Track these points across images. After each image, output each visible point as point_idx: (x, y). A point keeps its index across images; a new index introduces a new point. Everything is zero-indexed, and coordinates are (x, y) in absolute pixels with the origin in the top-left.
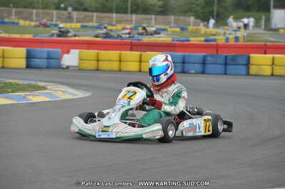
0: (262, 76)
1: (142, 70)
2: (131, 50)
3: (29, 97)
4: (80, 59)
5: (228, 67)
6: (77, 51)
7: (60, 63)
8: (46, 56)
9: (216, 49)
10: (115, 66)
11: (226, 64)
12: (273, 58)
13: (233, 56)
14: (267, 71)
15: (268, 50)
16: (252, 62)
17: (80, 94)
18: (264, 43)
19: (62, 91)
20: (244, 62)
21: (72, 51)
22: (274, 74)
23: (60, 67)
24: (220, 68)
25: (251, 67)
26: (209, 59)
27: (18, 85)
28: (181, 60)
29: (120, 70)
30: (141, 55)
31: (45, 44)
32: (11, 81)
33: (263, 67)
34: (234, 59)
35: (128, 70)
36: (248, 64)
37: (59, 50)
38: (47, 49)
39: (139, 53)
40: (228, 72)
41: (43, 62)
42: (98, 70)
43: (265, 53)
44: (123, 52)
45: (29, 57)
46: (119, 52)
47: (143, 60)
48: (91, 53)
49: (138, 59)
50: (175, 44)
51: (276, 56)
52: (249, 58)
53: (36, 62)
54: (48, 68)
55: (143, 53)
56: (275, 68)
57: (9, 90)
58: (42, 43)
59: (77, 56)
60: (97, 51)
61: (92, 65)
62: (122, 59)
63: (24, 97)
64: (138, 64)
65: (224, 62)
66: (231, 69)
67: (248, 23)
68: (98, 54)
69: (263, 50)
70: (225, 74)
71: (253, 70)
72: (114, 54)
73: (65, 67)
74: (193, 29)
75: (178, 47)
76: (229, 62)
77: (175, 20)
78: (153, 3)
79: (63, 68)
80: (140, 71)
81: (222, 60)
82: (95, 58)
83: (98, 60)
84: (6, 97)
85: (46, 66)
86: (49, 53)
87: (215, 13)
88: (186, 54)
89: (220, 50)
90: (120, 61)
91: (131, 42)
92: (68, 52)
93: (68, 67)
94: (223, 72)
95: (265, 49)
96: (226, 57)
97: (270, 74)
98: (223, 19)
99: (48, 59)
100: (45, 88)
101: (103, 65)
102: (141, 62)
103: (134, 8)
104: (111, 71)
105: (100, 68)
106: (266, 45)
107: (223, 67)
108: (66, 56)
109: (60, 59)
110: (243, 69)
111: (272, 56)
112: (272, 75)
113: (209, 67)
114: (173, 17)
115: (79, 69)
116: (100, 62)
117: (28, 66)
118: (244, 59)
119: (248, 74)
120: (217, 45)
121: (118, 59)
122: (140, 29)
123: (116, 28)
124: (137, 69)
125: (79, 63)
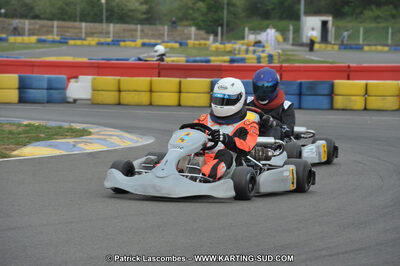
0: (351, 110)
1: (183, 103)
2: (159, 76)
3: (79, 145)
4: (94, 90)
5: (304, 98)
6: (89, 78)
7: (65, 94)
8: (45, 86)
10: (144, 98)
11: (300, 94)
12: (366, 85)
13: (311, 83)
14: (359, 103)
15: (352, 74)
16: (337, 90)
17: (140, 140)
18: (345, 65)
20: (326, 92)
21: (80, 77)
22: (369, 106)
23: (64, 101)
25: (336, 98)
27: (46, 128)
29: (151, 104)
30: (180, 82)
31: (35, 69)
32: (32, 122)
33: (353, 98)
34: (312, 87)
35: (161, 104)
36: (331, 94)
37: (64, 77)
38: (47, 76)
39: (177, 80)
40: (304, 105)
41: (42, 94)
42: (119, 104)
43: (348, 79)
44: (154, 79)
45: (23, 87)
46: (149, 79)
47: (183, 90)
48: (110, 81)
49: (176, 89)
50: (221, 66)
51: (370, 82)
52: (332, 85)
53: (32, 93)
54: (48, 102)
55: (182, 80)
56: (369, 99)
57: (42, 135)
58: (32, 66)
59: (90, 84)
60: (118, 78)
61: (111, 97)
62: (154, 89)
63: (74, 146)
64: (176, 95)
65: (297, 92)
66: (307, 100)
68: (119, 81)
69: (346, 74)
70: (300, 108)
71: (339, 102)
72: (142, 82)
73: (71, 100)
76: (304, 91)
77: (168, 30)
79: (68, 102)
80: (179, 105)
81: (294, 89)
82: (116, 88)
83: (119, 91)
84: (50, 146)
85: (45, 99)
86: (49, 80)
90: (151, 91)
91: (159, 64)
92: (76, 77)
93: (75, 101)
94: (297, 105)
95: (349, 73)
96: (301, 83)
97: (363, 107)
99: (49, 88)
100: (90, 133)
101: (127, 98)
102: (180, 92)
104: (139, 106)
105: (122, 101)
106: (349, 67)
107: (296, 98)
109: (65, 89)
110: (325, 101)
112: (365, 109)
114: (166, 27)
116: (123, 94)
117: (22, 100)
118: (327, 86)
119: (332, 108)
120: (281, 67)
121: (149, 89)
122: (122, 44)
123: (88, 43)
124: (175, 102)
125: (92, 94)
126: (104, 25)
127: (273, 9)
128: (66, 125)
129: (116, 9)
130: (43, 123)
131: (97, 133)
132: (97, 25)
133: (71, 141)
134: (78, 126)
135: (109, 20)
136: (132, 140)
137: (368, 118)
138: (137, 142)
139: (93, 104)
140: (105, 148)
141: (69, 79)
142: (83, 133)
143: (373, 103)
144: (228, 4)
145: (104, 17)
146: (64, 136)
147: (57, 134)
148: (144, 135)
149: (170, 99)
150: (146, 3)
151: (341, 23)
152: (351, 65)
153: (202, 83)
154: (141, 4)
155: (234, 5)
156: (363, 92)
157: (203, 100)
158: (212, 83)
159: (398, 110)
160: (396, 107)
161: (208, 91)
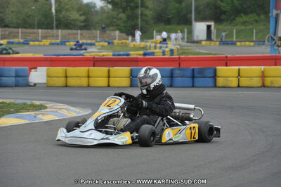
0: (229, 87)
1: (111, 85)
2: (94, 66)
3: (38, 116)
4: (48, 77)
5: (196, 80)
7: (28, 80)
8: (14, 75)
9: (177, 63)
10: (84, 82)
11: (193, 77)
12: (239, 69)
13: (201, 69)
14: (234, 83)
15: (228, 62)
16: (219, 73)
18: (224, 56)
20: (212, 75)
21: (38, 68)
22: (241, 85)
23: (28, 85)
24: (188, 81)
25: (218, 79)
26: (177, 72)
27: (14, 104)
29: (89, 86)
30: (109, 70)
31: (6, 63)
32: (5, 101)
33: (230, 79)
34: (201, 71)
35: (96, 85)
36: (215, 76)
37: (27, 68)
38: (14, 68)
39: (107, 68)
40: (196, 84)
41: (11, 80)
42: (66, 86)
43: (226, 66)
44: (90, 68)
46: (87, 68)
47: (111, 75)
48: (59, 70)
49: (106, 74)
50: (137, 58)
51: (241, 67)
52: (215, 70)
54: (16, 86)
55: (111, 68)
56: (241, 79)
57: (12, 110)
58: (4, 61)
59: (45, 73)
60: (65, 68)
61: (61, 82)
62: (90, 75)
63: (35, 117)
64: (106, 79)
65: (191, 75)
66: (198, 81)
68: (66, 70)
69: (224, 62)
70: (193, 86)
71: (220, 82)
72: (82, 70)
73: (32, 84)
74: (118, 43)
75: (140, 61)
76: (196, 74)
77: (100, 34)
78: (75, 18)
79: (30, 86)
80: (109, 86)
81: (189, 73)
82: (64, 75)
83: (66, 77)
84: (18, 117)
85: (14, 84)
86: (16, 71)
89: (182, 63)
90: (88, 77)
93: (35, 85)
94: (191, 85)
95: (227, 62)
96: (193, 69)
97: (237, 85)
99: (16, 76)
100: (46, 108)
101: (71, 82)
102: (109, 77)
104: (80, 87)
105: (68, 84)
106: (226, 57)
107: (190, 80)
108: (33, 73)
109: (28, 76)
110: (210, 81)
111: (237, 67)
112: (239, 86)
113: (177, 81)
115: (48, 86)
116: (68, 79)
118: (211, 71)
119: (215, 86)
120: (179, 58)
121: (87, 75)
122: (67, 43)
123: (43, 44)
124: (106, 84)
125: (47, 80)
126: (55, 31)
127: (173, 18)
128: (29, 102)
129: (62, 20)
130: (12, 101)
131: (51, 107)
132: (49, 31)
133: (33, 113)
134: (37, 103)
135: (58, 27)
137: (240, 93)
138: (79, 113)
139: (47, 87)
140: (57, 118)
141: (30, 69)
142: (41, 107)
143: (244, 82)
144: (141, 15)
145: (54, 25)
146: (28, 110)
147: (22, 109)
148: (84, 108)
149: (102, 82)
150: (83, 14)
151: (220, 27)
152: (228, 56)
153: (124, 71)
154: (81, 15)
155: (146, 15)
156: (237, 75)
157: (126, 82)
158: (131, 70)
159: (261, 87)
160: (260, 84)
161: (129, 75)
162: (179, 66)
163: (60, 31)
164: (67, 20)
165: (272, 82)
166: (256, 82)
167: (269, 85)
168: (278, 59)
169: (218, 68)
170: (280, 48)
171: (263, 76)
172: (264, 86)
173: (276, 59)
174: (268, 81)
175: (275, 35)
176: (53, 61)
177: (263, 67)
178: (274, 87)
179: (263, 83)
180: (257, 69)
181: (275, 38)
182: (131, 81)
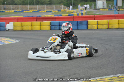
0: (93, 29)
1: (42, 29)
2: (36, 21)
4: (14, 26)
5: (79, 26)
6: (12, 22)
9: (73, 19)
10: (30, 28)
11: (78, 25)
12: (98, 21)
14: (96, 27)
15: (95, 18)
16: (89, 23)
17: (15, 41)
18: (93, 15)
19: (7, 40)
20: (86, 24)
21: (10, 22)
22: (99, 28)
23: (5, 30)
25: (89, 26)
28: (58, 24)
29: (32, 30)
33: (94, 25)
34: (81, 22)
35: (35, 30)
36: (87, 24)
37: (5, 22)
39: (40, 22)
42: (22, 30)
43: (94, 20)
44: (33, 22)
46: (31, 22)
47: (42, 25)
48: (19, 23)
49: (40, 25)
51: (99, 20)
55: (42, 22)
56: (99, 25)
59: (13, 25)
60: (21, 22)
61: (19, 28)
62: (33, 25)
65: (77, 24)
66: (80, 27)
67: (87, 7)
68: (22, 23)
69: (93, 18)
70: (78, 29)
72: (29, 23)
73: (7, 30)
74: (63, 11)
75: (57, 18)
76: (79, 24)
77: (55, 7)
79: (6, 30)
80: (41, 30)
81: (76, 23)
83: (22, 26)
87: (72, 3)
88: (60, 21)
89: (75, 19)
90: (32, 26)
91: (36, 18)
92: (8, 23)
93: (9, 30)
94: (77, 28)
96: (78, 22)
98: (76, 6)
102: (41, 26)
103: (37, 2)
104: (28, 31)
105: (23, 29)
106: (94, 16)
107: (76, 26)
108: (7, 25)
109: (5, 26)
110: (85, 27)
111: (97, 20)
112: (98, 29)
114: (54, 6)
115: (14, 30)
116: (23, 27)
118: (86, 22)
119: (88, 29)
121: (31, 25)
122: (40, 11)
125: (14, 28)
126: (35, 6)
131: (1, 40)
132: (33, 6)
136: (11, 41)
143: (100, 27)
149: (38, 28)
152: (95, 15)
153: (47, 23)
156: (97, 24)
157: (48, 28)
158: (51, 22)
159: (107, 29)
160: (107, 28)
161: (50, 25)
162: (74, 20)
163: (37, 6)
164: (42, 1)
165: (112, 27)
166: (105, 27)
167: (111, 28)
168: (117, 16)
169: (88, 21)
170: (119, 12)
171: (108, 24)
172: (109, 28)
173: (116, 16)
174: (110, 26)
175: (116, 5)
176: (19, 19)
177: (108, 20)
178: (113, 29)
179: (108, 27)
180: (105, 21)
181: (116, 7)
182: (51, 27)
